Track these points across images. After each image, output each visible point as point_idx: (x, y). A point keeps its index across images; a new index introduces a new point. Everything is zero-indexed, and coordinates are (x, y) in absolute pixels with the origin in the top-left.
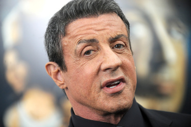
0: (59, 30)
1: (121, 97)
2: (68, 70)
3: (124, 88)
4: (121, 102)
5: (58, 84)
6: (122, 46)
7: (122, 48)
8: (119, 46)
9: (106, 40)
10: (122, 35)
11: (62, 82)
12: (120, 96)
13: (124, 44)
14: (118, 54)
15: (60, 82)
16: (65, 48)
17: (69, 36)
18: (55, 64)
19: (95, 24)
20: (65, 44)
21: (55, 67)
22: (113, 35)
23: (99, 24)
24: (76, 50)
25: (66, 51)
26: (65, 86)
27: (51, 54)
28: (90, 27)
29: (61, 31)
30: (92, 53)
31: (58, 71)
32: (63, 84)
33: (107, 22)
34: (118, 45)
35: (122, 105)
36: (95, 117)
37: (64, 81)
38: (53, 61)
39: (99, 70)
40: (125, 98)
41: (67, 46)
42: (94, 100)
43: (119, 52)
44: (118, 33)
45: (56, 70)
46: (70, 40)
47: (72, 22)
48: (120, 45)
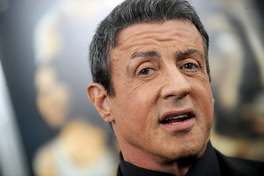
0: (107, 38)
1: (187, 138)
2: (117, 95)
3: (193, 125)
4: (187, 145)
5: (102, 115)
6: (194, 66)
7: (194, 69)
8: (189, 66)
9: (170, 55)
10: (195, 51)
11: (108, 113)
12: (186, 136)
13: (197, 64)
14: (188, 77)
15: (104, 112)
16: (114, 63)
17: (121, 47)
18: (100, 86)
19: (158, 32)
20: (115, 58)
21: (100, 90)
22: (182, 49)
23: (163, 32)
24: (128, 67)
25: (115, 68)
26: (111, 118)
27: (95, 72)
28: (150, 35)
29: (111, 39)
30: (151, 72)
31: (104, 97)
32: (109, 115)
33: (175, 31)
34: (188, 64)
35: (188, 149)
36: (150, 165)
37: (111, 111)
38: (98, 82)
39: (158, 97)
40: (193, 140)
41: (118, 60)
42: (149, 139)
43: (189, 74)
44: (190, 48)
45: (101, 95)
46: (122, 53)
47: (126, 27)
48: (192, 64)
